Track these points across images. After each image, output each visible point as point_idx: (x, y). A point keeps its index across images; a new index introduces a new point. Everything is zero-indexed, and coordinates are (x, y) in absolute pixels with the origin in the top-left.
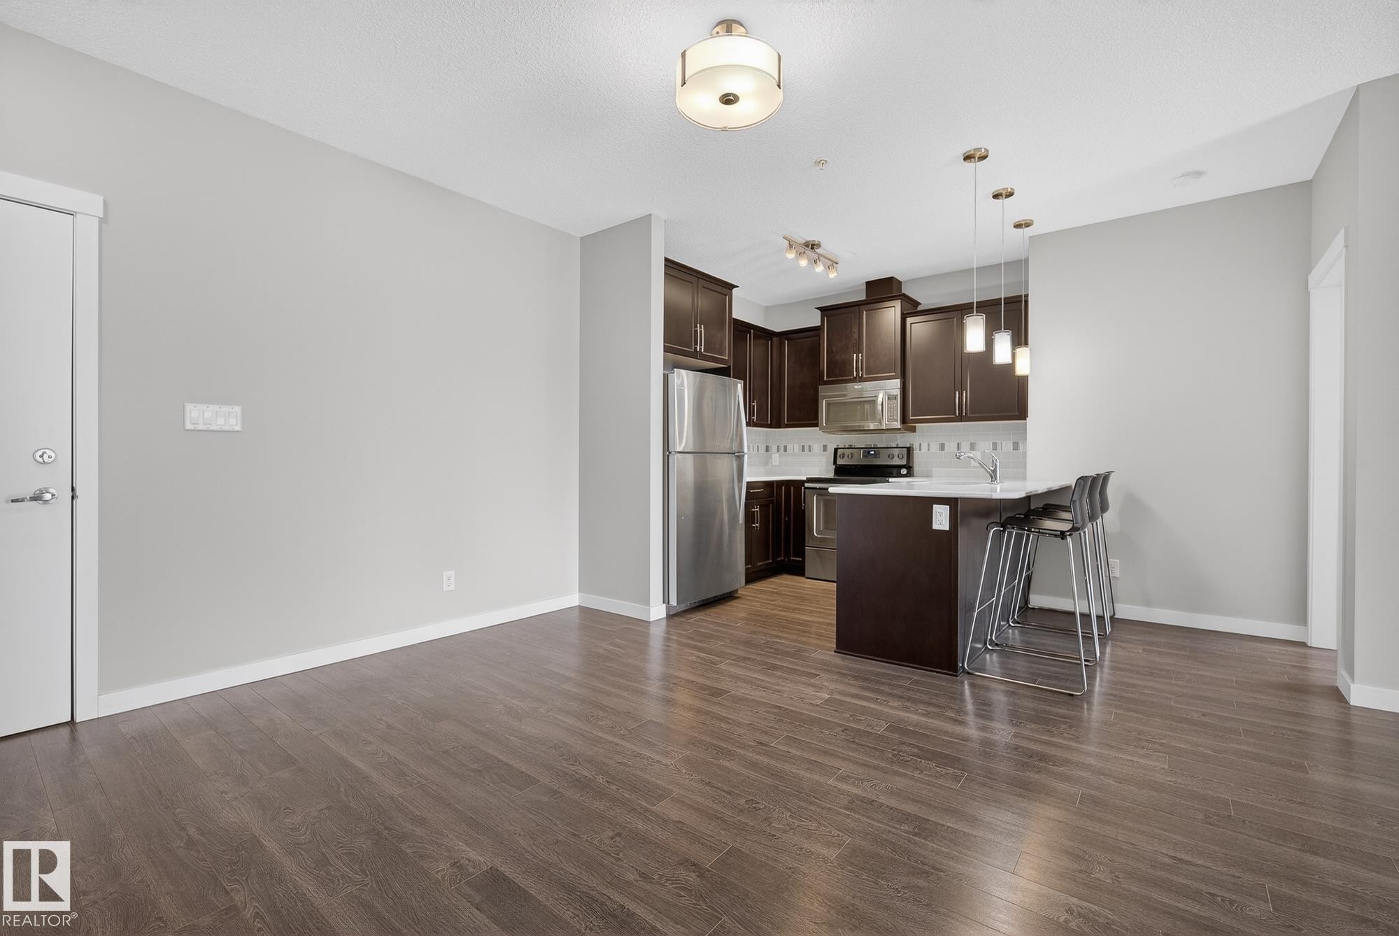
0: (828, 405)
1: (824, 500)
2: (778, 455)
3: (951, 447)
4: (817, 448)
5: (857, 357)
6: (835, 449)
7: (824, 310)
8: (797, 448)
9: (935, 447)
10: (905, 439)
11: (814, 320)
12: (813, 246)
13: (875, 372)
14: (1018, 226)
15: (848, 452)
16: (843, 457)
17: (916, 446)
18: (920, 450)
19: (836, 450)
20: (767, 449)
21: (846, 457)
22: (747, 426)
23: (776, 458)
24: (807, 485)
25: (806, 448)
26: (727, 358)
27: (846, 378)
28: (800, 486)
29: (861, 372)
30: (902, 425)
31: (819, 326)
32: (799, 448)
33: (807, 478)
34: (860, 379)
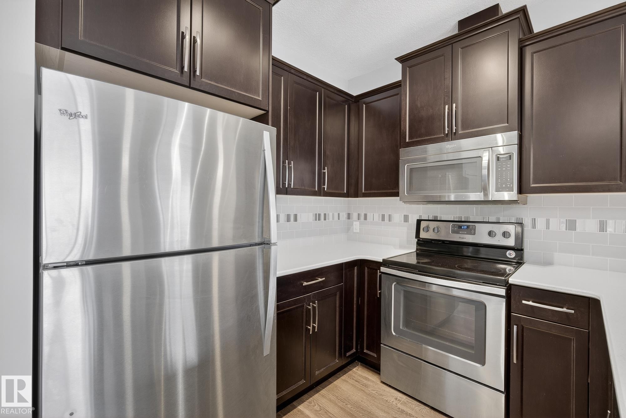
0: (411, 170)
1: (405, 291)
2: (358, 223)
3: (587, 225)
4: (398, 218)
5: (450, 108)
6: (418, 220)
7: (402, 60)
8: (377, 217)
9: (558, 225)
13: (476, 127)
15: (432, 225)
16: (428, 231)
17: (527, 222)
18: (534, 227)
19: (419, 222)
20: (349, 216)
21: (431, 230)
23: (356, 225)
24: (383, 269)
25: (387, 218)
26: (260, 99)
27: (434, 137)
28: (376, 268)
29: (455, 126)
30: (520, 195)
31: (400, 82)
32: (379, 217)
33: (383, 260)
34: (453, 136)
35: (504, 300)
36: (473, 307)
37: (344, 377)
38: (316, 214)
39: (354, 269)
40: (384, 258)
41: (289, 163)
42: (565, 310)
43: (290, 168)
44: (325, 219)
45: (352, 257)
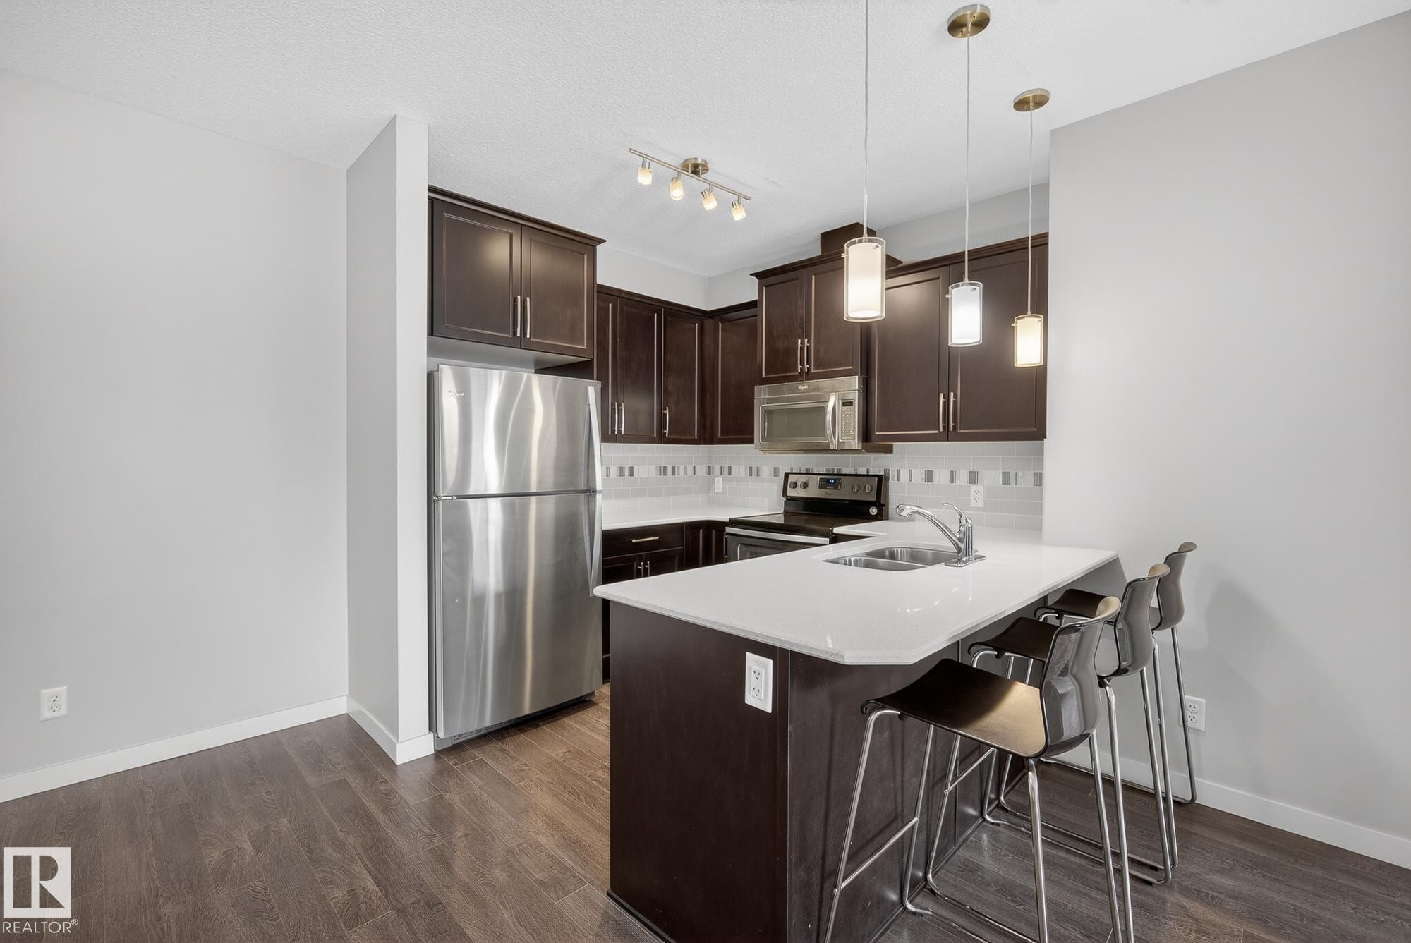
0: (767, 413)
2: (721, 479)
3: (941, 476)
5: (802, 343)
6: (787, 474)
7: (760, 275)
8: (743, 471)
9: (918, 475)
10: (875, 463)
11: (748, 291)
12: (696, 169)
13: (826, 368)
14: (1022, 104)
16: (797, 488)
17: (891, 474)
18: (898, 480)
20: (709, 470)
21: (801, 486)
23: (719, 483)
24: (729, 529)
25: (754, 471)
26: (585, 348)
27: (789, 374)
29: (808, 364)
30: (865, 444)
31: (756, 301)
32: (746, 470)
33: (731, 520)
34: (805, 376)
38: (660, 467)
39: (699, 532)
41: (619, 406)
43: (620, 411)
44: (673, 474)
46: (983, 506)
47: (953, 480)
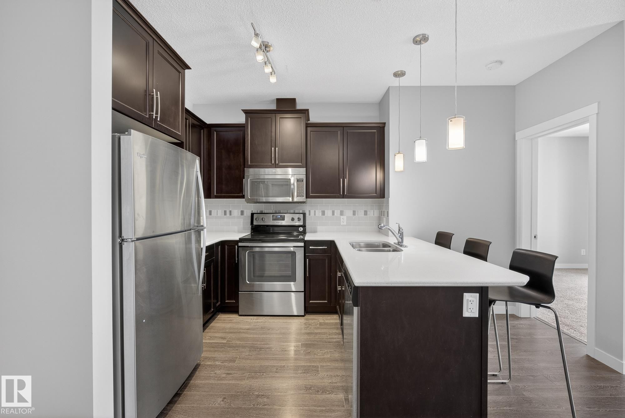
0: (252, 182)
3: (329, 213)
4: (236, 213)
5: (275, 149)
6: (251, 213)
7: (247, 112)
8: (220, 213)
9: (319, 213)
11: (241, 119)
13: (287, 162)
15: (261, 216)
16: (258, 220)
17: (308, 212)
18: (311, 215)
19: (252, 215)
21: (260, 219)
22: (204, 198)
24: (240, 244)
25: (228, 213)
26: (180, 134)
27: (266, 164)
28: (234, 245)
29: (278, 160)
30: (306, 199)
31: (243, 124)
32: (222, 212)
33: (240, 239)
34: (276, 166)
35: (303, 248)
36: (290, 255)
37: (215, 321)
39: (219, 248)
40: (240, 237)
42: (324, 247)
45: (218, 240)
46: (346, 224)
47: (333, 214)
